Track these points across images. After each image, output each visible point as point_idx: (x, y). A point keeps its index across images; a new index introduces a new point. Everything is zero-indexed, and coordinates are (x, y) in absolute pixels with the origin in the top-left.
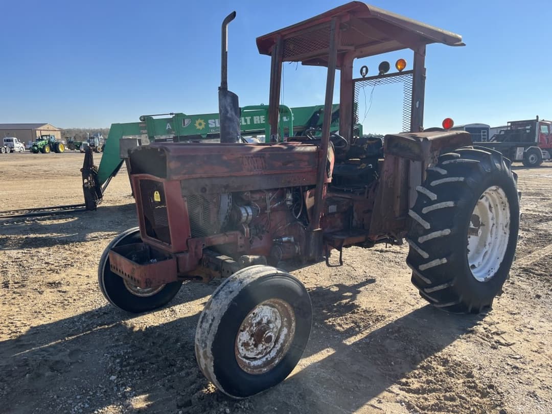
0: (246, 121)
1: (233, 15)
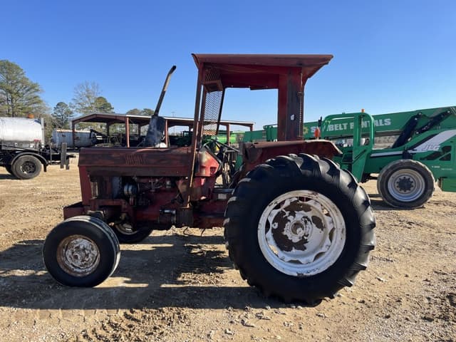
0: (343, 127)
1: (174, 68)
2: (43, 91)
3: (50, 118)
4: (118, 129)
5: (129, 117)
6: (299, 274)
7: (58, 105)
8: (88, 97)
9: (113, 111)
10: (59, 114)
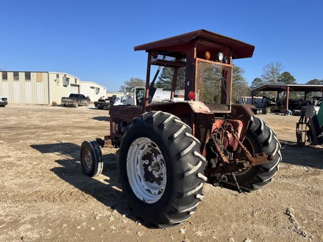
2: (244, 72)
3: (249, 89)
4: (298, 96)
5: (290, 86)
6: (144, 200)
7: (255, 80)
8: (272, 73)
9: (295, 82)
10: (255, 86)
